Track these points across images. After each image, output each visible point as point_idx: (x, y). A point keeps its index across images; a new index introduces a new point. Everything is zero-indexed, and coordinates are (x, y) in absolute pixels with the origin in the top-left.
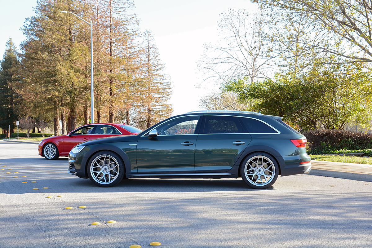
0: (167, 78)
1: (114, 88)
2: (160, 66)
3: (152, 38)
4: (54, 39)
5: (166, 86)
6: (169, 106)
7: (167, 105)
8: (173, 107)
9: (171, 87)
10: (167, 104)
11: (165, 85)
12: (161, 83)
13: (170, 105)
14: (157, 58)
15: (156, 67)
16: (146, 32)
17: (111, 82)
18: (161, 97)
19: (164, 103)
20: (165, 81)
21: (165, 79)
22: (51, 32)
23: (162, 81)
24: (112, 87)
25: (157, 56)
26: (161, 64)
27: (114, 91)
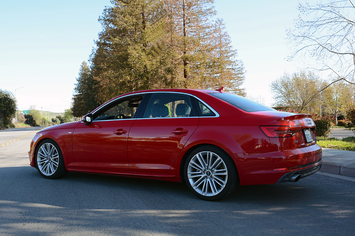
0: (239, 64)
1: (188, 70)
2: (232, 53)
3: (223, 26)
4: (126, 22)
5: (238, 72)
6: (241, 90)
7: (240, 90)
8: (245, 91)
9: (243, 72)
10: (239, 88)
11: (237, 70)
12: (233, 69)
13: (243, 89)
14: (229, 45)
15: (228, 53)
16: (218, 21)
17: (185, 64)
18: (233, 83)
19: (237, 88)
20: (237, 67)
21: (237, 65)
22: (123, 15)
23: (233, 66)
24: (186, 68)
25: (229, 43)
26: (233, 50)
27: (189, 74)
